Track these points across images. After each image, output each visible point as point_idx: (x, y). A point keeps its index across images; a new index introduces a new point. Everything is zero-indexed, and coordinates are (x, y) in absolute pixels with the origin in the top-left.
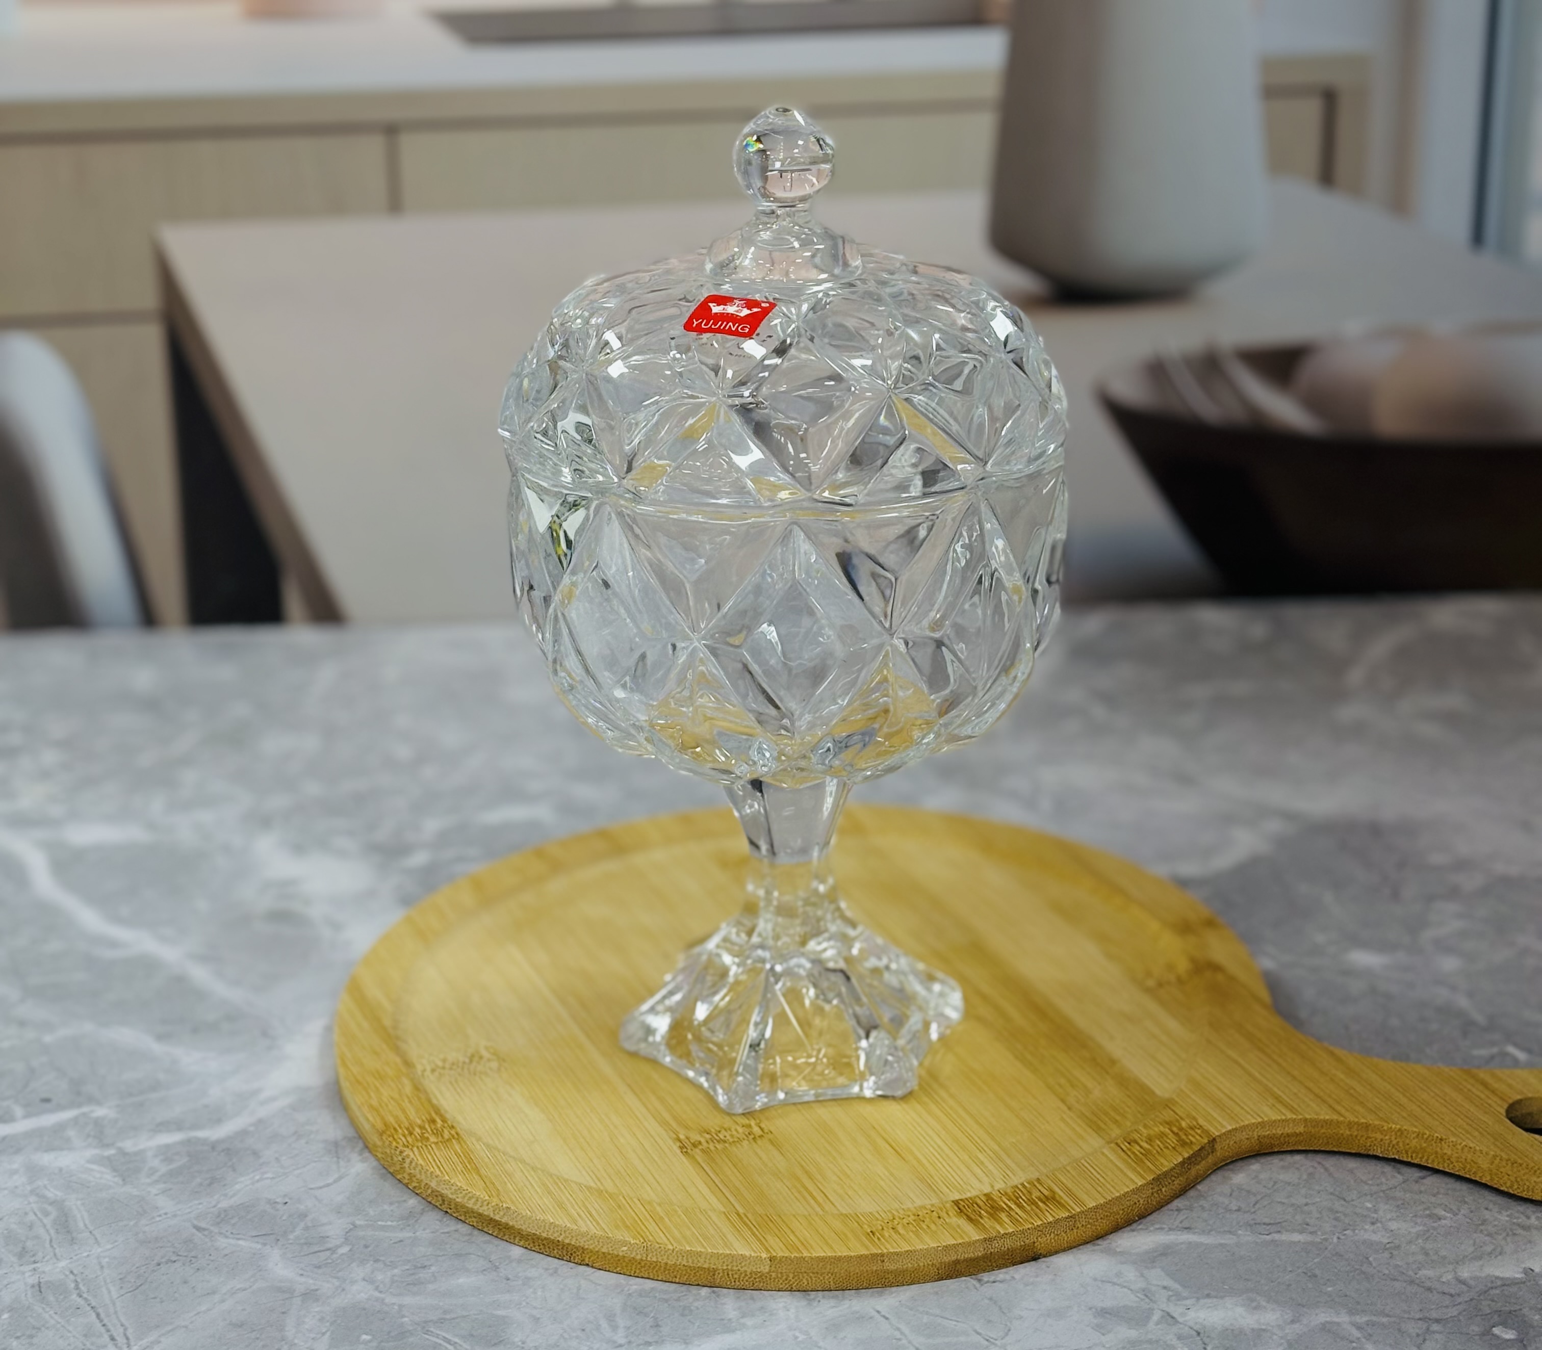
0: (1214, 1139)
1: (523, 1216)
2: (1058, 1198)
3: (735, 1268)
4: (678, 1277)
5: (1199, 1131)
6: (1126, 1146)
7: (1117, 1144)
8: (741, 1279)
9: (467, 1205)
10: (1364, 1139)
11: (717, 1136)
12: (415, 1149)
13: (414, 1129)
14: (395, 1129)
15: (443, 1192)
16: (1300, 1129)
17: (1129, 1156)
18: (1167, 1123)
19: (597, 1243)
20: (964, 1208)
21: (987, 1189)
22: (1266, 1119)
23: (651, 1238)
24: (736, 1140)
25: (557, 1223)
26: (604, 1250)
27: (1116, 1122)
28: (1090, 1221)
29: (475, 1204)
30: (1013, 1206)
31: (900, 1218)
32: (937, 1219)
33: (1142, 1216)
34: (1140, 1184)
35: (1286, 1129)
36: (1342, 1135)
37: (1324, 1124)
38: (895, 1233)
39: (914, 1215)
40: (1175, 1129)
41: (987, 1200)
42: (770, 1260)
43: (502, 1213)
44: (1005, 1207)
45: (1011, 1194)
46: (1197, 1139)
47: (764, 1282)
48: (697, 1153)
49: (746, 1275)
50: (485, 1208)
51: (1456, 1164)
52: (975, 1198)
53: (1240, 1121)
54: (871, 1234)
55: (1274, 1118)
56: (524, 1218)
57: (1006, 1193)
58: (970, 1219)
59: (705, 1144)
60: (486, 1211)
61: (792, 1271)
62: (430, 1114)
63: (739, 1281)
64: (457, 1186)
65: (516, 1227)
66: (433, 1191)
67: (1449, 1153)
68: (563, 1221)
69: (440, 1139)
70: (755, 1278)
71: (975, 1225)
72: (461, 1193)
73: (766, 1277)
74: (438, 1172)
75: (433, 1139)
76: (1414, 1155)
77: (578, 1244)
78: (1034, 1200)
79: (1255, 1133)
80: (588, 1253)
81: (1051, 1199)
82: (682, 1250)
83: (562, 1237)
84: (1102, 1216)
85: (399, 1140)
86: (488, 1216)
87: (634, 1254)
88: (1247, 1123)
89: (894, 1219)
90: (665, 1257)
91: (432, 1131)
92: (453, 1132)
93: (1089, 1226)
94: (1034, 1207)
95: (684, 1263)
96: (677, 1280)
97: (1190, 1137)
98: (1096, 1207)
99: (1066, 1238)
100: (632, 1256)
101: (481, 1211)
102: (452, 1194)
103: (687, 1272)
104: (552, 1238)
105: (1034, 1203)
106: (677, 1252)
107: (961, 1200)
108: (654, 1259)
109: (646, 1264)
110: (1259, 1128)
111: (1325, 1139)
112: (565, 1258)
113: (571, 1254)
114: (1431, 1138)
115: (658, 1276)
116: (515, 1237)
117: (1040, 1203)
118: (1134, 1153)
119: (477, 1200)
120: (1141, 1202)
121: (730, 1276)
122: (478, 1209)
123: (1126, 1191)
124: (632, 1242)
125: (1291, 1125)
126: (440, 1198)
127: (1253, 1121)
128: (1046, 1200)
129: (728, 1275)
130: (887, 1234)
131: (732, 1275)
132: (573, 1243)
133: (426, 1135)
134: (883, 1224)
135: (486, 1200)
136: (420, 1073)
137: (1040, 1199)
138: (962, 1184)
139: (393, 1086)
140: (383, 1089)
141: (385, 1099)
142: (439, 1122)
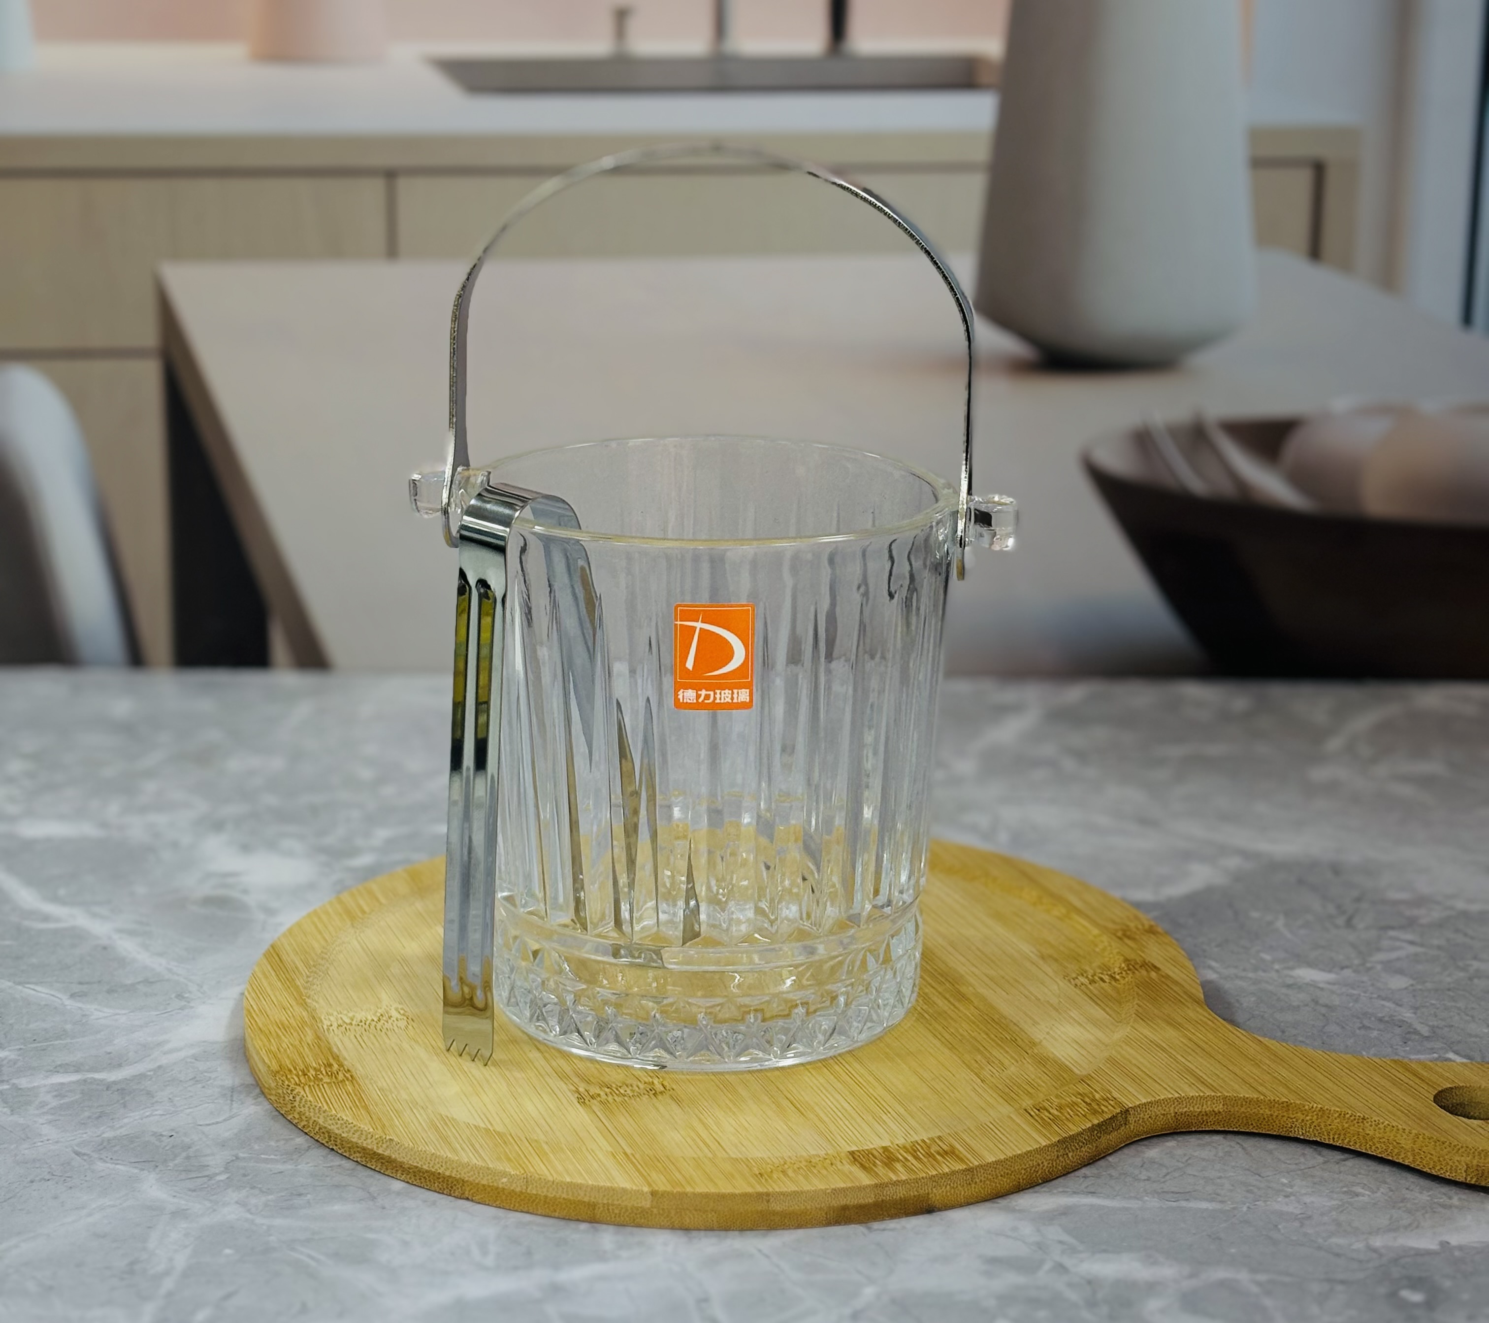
0: (1127, 1110)
1: (405, 1148)
2: (957, 1152)
3: (616, 1202)
4: (558, 1211)
5: (1111, 1102)
6: (1036, 1114)
7: (1026, 1110)
8: (622, 1214)
9: (352, 1139)
10: (1285, 1119)
11: (617, 1089)
12: (307, 1088)
13: (309, 1071)
14: (290, 1071)
15: (329, 1127)
16: (1219, 1107)
17: (1037, 1121)
18: (1080, 1094)
19: (477, 1175)
20: (860, 1158)
21: (886, 1144)
22: (1183, 1095)
23: (532, 1170)
24: (636, 1095)
25: (439, 1153)
26: (484, 1182)
27: (1029, 1094)
28: (990, 1177)
29: (359, 1138)
30: (910, 1158)
31: (791, 1163)
32: (830, 1166)
33: (1047, 1180)
34: (1044, 1144)
35: (1205, 1106)
36: (1263, 1114)
37: (1244, 1103)
38: (784, 1175)
39: (807, 1161)
40: (1087, 1100)
41: (884, 1153)
42: (652, 1195)
43: (384, 1146)
44: (901, 1158)
45: (909, 1147)
46: (1109, 1110)
47: (645, 1218)
48: (595, 1103)
49: (627, 1210)
50: (369, 1141)
51: (1378, 1145)
52: (871, 1149)
53: (1156, 1096)
54: (759, 1176)
55: (1191, 1095)
56: (406, 1150)
57: (905, 1147)
58: (863, 1167)
59: (604, 1096)
60: (370, 1144)
61: (674, 1207)
62: (327, 1060)
63: (619, 1216)
64: (343, 1119)
65: (398, 1160)
66: (320, 1129)
67: (1371, 1133)
68: (445, 1153)
69: (334, 1079)
70: (636, 1214)
71: (867, 1172)
72: (346, 1127)
73: (647, 1213)
74: (326, 1107)
75: (326, 1080)
76: (1336, 1136)
77: (458, 1176)
78: (933, 1154)
79: (1172, 1109)
80: (468, 1186)
81: (951, 1153)
82: (562, 1182)
83: (442, 1169)
84: (1002, 1173)
85: (292, 1080)
86: (372, 1150)
87: (514, 1185)
88: (1163, 1097)
89: (785, 1163)
90: (545, 1190)
91: (327, 1073)
92: (348, 1075)
93: (988, 1182)
94: (930, 1159)
95: (564, 1196)
96: (557, 1214)
97: (1103, 1107)
98: (997, 1162)
99: (963, 1193)
100: (512, 1188)
101: (365, 1145)
102: (338, 1129)
103: (567, 1206)
104: (433, 1170)
105: (930, 1155)
106: (557, 1183)
107: (858, 1151)
108: (534, 1192)
109: (525, 1197)
110: (1176, 1103)
111: (1245, 1119)
112: (445, 1192)
113: (452, 1187)
114: (1352, 1118)
115: (537, 1210)
116: (397, 1170)
117: (938, 1157)
118: (1042, 1118)
119: (362, 1134)
120: (1046, 1164)
121: (611, 1210)
122: (362, 1143)
123: (1029, 1149)
124: (512, 1173)
125: (1209, 1103)
126: (326, 1135)
127: (1170, 1096)
128: (944, 1154)
129: (608, 1209)
130: (775, 1176)
131: (613, 1209)
132: (453, 1175)
133: (321, 1076)
134: (772, 1167)
135: (370, 1133)
136: (325, 1027)
137: (939, 1153)
138: (861, 1139)
139: (295, 1034)
140: (284, 1035)
141: (285, 1046)
142: (336, 1066)
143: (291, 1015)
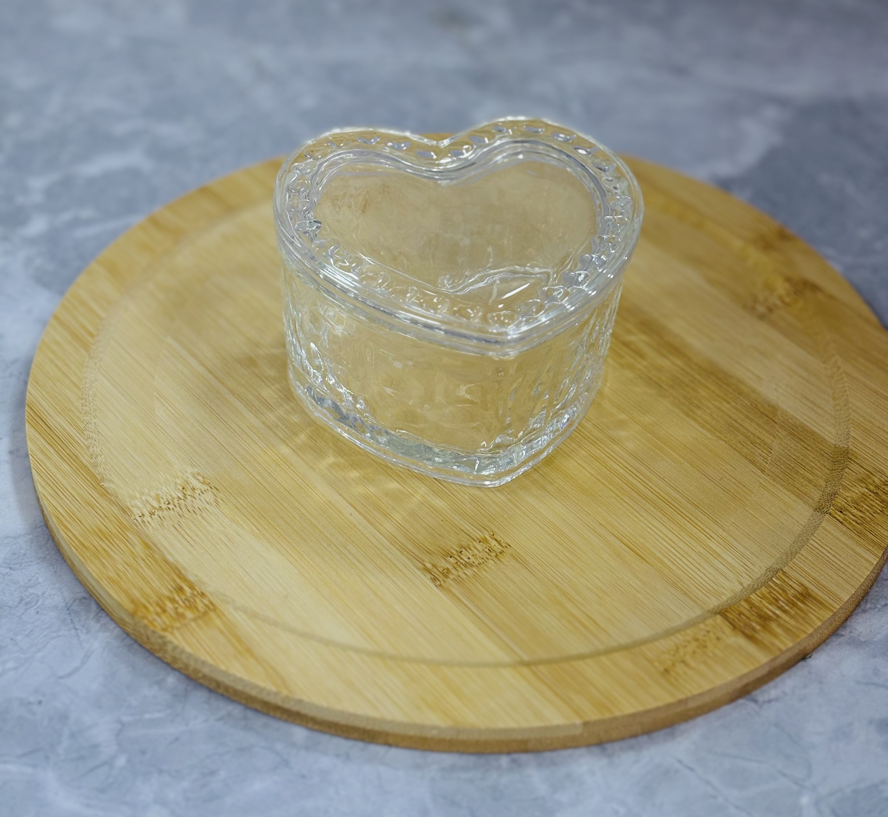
2: (811, 592)
3: (548, 735)
6: (840, 516)
7: (830, 514)
9: (250, 692)
11: (459, 556)
13: (165, 603)
14: (146, 608)
15: (218, 678)
17: (849, 528)
18: (862, 481)
19: (403, 728)
20: (733, 621)
21: (738, 588)
24: (481, 561)
26: (411, 733)
27: (810, 481)
28: (844, 610)
29: (259, 692)
30: (778, 612)
32: (717, 641)
34: (875, 563)
38: (686, 666)
40: (872, 488)
41: (751, 608)
42: (584, 724)
43: (291, 702)
45: (768, 596)
47: (575, 741)
48: (449, 582)
49: (558, 738)
50: (272, 697)
52: (737, 605)
54: (665, 672)
56: (319, 708)
58: (747, 636)
59: (453, 571)
61: (604, 728)
62: (174, 581)
64: (236, 675)
65: (310, 714)
66: (204, 676)
69: (197, 613)
70: (568, 739)
71: (755, 643)
72: (241, 681)
73: (578, 737)
75: (189, 615)
77: (381, 729)
78: (792, 600)
80: (393, 736)
81: (807, 594)
82: (495, 727)
85: (156, 623)
86: (275, 703)
87: (444, 734)
90: (477, 735)
91: (184, 603)
92: (207, 602)
93: (842, 614)
94: (797, 610)
100: (441, 736)
101: (266, 699)
102: (230, 681)
104: (352, 724)
106: (490, 729)
107: (726, 610)
108: (465, 737)
109: (456, 741)
112: (365, 740)
117: (799, 604)
118: (849, 522)
119: (262, 690)
122: (263, 696)
123: (868, 574)
124: (443, 725)
126: (214, 682)
128: (803, 597)
129: (540, 741)
130: (679, 669)
131: (545, 740)
132: (375, 728)
133: (180, 610)
136: (139, 519)
137: (799, 599)
138: (712, 584)
139: (122, 546)
140: (114, 552)
141: (120, 567)
142: (186, 588)
143: (103, 516)
